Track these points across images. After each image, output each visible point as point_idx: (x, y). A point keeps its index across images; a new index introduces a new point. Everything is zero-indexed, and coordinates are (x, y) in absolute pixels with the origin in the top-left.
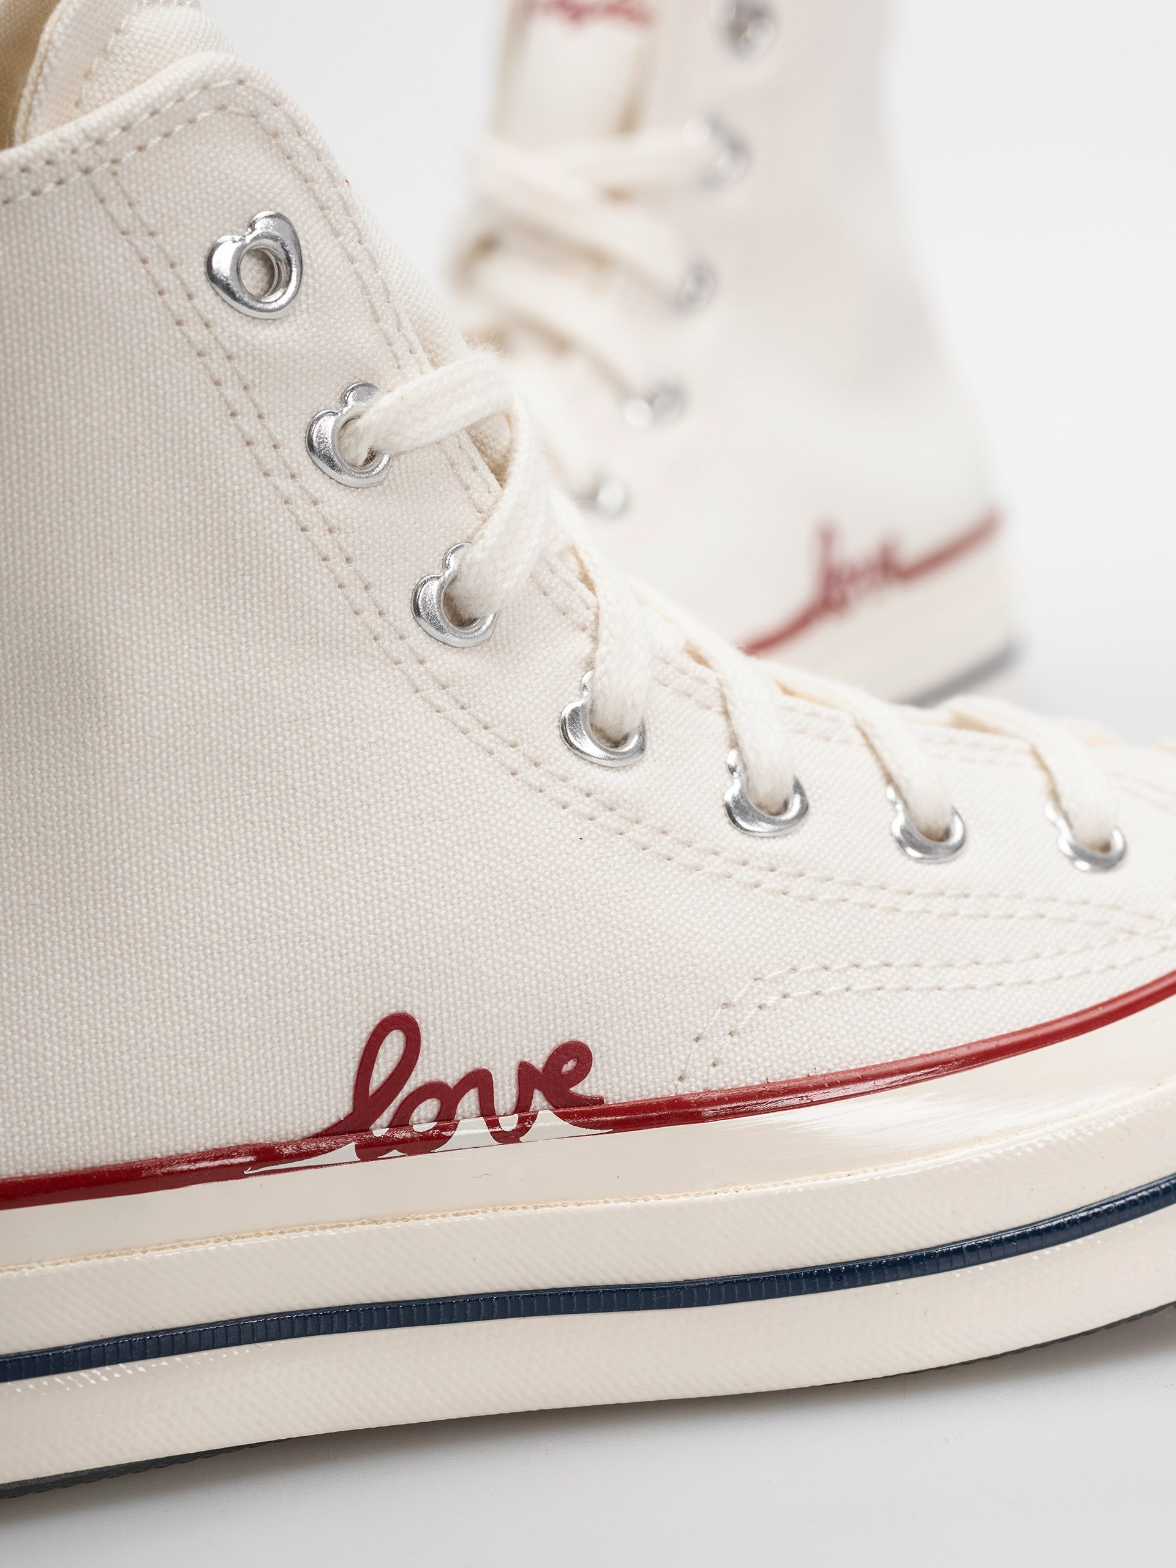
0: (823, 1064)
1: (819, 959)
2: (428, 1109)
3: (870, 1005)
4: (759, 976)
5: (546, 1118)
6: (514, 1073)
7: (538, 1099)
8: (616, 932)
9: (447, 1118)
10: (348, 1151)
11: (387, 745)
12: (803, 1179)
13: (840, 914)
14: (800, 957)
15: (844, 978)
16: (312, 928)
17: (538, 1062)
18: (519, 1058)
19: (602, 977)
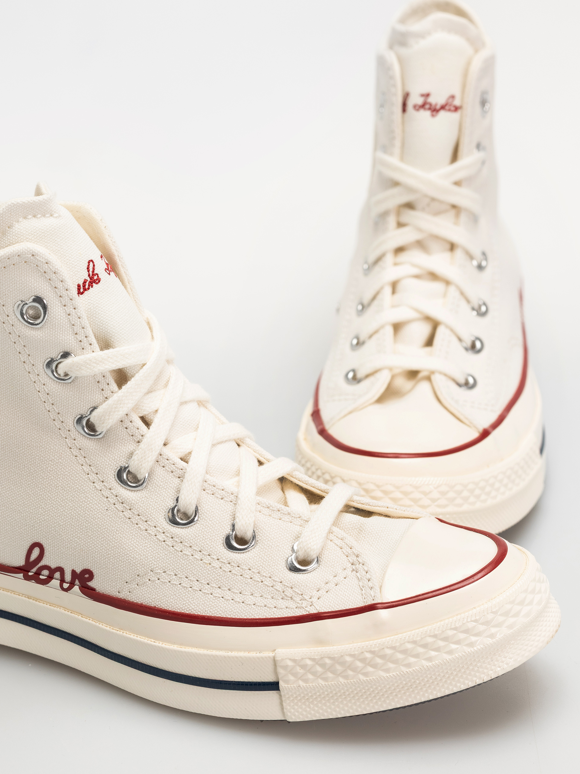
0: (162, 605)
1: (175, 571)
2: (46, 572)
3: (185, 591)
4: (152, 570)
5: (76, 588)
6: (71, 572)
7: (77, 582)
8: (109, 542)
9: (50, 578)
10: (21, 575)
11: (55, 462)
12: (142, 637)
13: (188, 559)
14: (168, 569)
15: (180, 580)
16: (19, 509)
17: (78, 571)
18: (72, 568)
19: (101, 554)
